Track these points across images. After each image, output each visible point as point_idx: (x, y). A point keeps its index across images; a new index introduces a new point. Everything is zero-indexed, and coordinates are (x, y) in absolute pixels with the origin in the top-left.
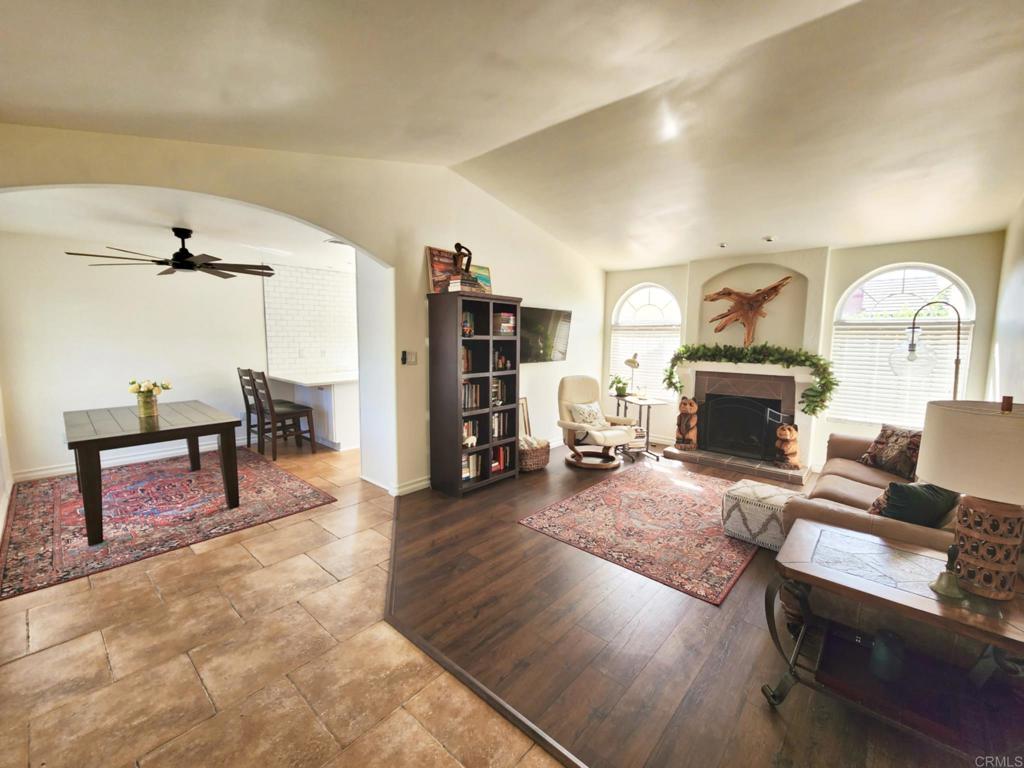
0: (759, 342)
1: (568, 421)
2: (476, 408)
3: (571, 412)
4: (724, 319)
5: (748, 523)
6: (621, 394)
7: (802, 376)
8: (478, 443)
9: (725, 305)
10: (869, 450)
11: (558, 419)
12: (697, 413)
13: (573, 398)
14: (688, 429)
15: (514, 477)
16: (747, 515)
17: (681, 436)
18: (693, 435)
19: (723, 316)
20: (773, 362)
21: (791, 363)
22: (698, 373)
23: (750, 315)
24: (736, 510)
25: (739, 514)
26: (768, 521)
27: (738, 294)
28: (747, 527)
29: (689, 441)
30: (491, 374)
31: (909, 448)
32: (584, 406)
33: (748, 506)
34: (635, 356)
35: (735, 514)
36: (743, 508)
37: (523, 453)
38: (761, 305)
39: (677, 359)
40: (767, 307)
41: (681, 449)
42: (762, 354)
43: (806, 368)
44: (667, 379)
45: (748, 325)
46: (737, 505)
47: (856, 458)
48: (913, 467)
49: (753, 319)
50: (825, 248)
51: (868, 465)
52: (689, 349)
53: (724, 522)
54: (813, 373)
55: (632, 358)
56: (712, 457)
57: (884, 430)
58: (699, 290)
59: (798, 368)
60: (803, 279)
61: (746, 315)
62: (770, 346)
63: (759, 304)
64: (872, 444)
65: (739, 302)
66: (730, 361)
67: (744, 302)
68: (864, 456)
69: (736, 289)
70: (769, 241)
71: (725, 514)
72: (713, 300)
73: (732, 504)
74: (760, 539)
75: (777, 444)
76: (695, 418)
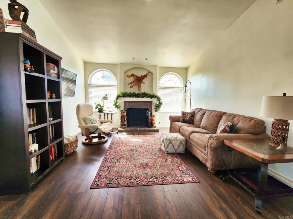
0: (143, 91)
1: (84, 124)
2: (34, 125)
3: (84, 120)
4: (133, 84)
5: (174, 147)
6: (101, 111)
7: (155, 101)
8: (40, 148)
9: (132, 79)
10: (181, 118)
11: (78, 124)
12: (126, 115)
13: (84, 114)
14: (125, 121)
15: (62, 160)
16: (174, 144)
17: (122, 124)
18: (126, 123)
19: (132, 83)
20: (147, 97)
21: (152, 98)
22: (124, 101)
23: (139, 83)
24: (170, 144)
25: (171, 145)
26: (180, 144)
27: (136, 76)
28: (174, 148)
29: (125, 125)
30: (47, 101)
31: (191, 116)
32: (90, 117)
33: (173, 141)
34: (106, 95)
35: (170, 145)
36: (172, 143)
37: (66, 145)
38: (142, 80)
39: (118, 97)
40: (144, 81)
41: (123, 128)
42: (144, 95)
43: (156, 99)
44: (115, 104)
45: (139, 86)
46: (170, 142)
47: (179, 121)
48: (193, 121)
49: (140, 84)
50: (157, 66)
51: (182, 122)
52: (122, 93)
53: (166, 149)
54: (157, 100)
55: (105, 96)
56: (134, 129)
57: (183, 113)
58: (123, 74)
59: (154, 99)
60: (152, 74)
61: (138, 83)
62: (146, 92)
63: (141, 80)
64: (181, 117)
65: (136, 79)
66: (136, 97)
67: (137, 79)
68: (181, 120)
69: (136, 74)
70: (147, 60)
71: (166, 146)
72: (129, 77)
73: (168, 142)
74: (178, 151)
75: (150, 121)
76: (126, 117)
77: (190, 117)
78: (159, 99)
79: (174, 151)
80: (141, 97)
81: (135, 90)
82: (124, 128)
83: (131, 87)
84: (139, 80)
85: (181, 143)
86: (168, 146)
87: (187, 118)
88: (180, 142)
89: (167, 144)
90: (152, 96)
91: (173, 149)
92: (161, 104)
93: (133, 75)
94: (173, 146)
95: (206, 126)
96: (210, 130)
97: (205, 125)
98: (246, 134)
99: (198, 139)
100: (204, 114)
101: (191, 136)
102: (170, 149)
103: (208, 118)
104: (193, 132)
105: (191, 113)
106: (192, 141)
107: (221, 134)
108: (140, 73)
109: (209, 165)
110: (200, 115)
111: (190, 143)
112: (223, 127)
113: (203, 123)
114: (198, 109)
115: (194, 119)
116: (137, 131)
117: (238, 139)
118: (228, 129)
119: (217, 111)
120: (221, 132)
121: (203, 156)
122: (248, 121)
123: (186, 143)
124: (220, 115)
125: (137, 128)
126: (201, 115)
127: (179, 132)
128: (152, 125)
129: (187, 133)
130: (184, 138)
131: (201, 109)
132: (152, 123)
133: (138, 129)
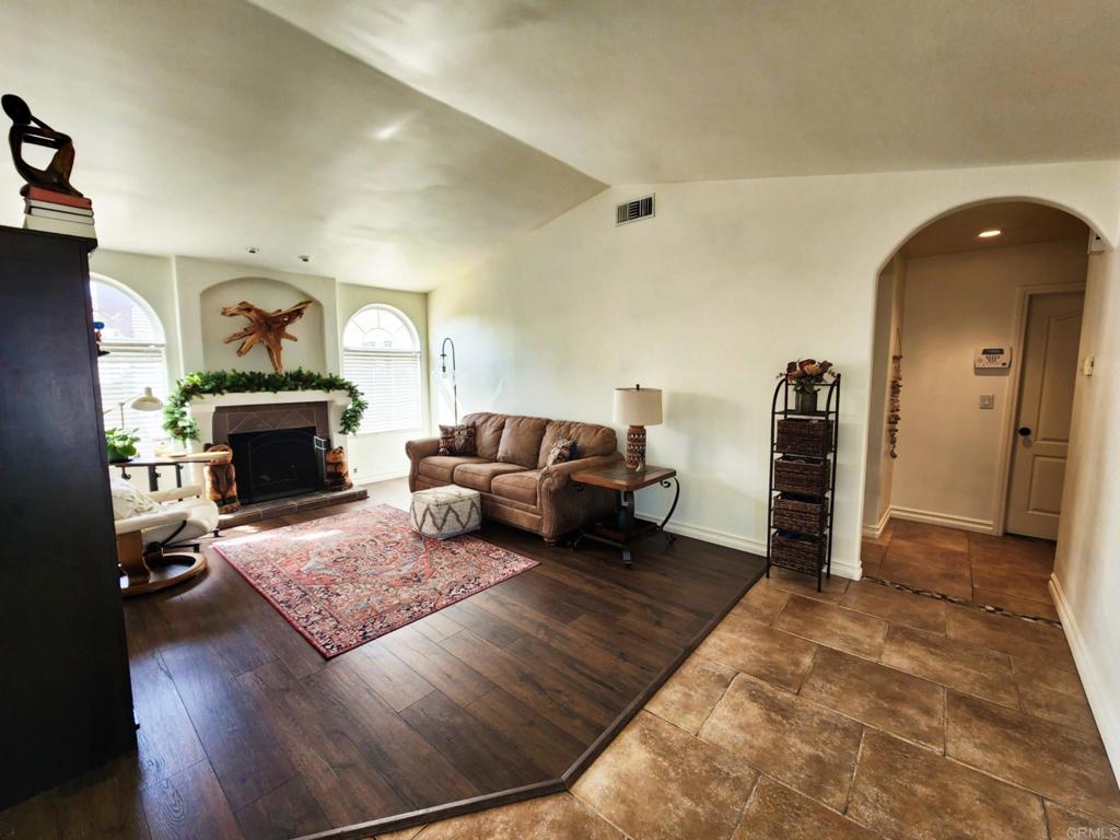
0: (290, 367)
4: (248, 339)
5: (460, 518)
10: (442, 445)
12: (232, 461)
14: (229, 484)
16: (459, 512)
17: (219, 496)
18: (234, 490)
19: (242, 336)
22: (217, 409)
24: (450, 513)
25: (453, 515)
26: (471, 509)
27: (258, 312)
28: (460, 522)
29: (232, 499)
31: (470, 436)
36: (455, 508)
38: (283, 327)
39: (188, 392)
40: (290, 329)
42: (301, 381)
43: (343, 391)
44: (173, 424)
45: (274, 351)
46: (450, 509)
47: (436, 453)
48: (475, 447)
49: (279, 342)
50: (334, 279)
51: (445, 455)
52: (206, 379)
53: (440, 529)
54: (350, 396)
55: (144, 395)
56: (272, 507)
57: (443, 429)
58: (196, 299)
59: (337, 391)
60: (319, 305)
61: (265, 336)
62: (305, 371)
63: (278, 325)
64: (441, 441)
65: (257, 321)
66: (267, 390)
67: (262, 321)
68: (441, 450)
69: (258, 305)
70: (306, 260)
71: (439, 522)
72: (232, 315)
73: (444, 510)
74: (468, 526)
75: (330, 469)
76: (233, 468)
77: (466, 440)
78: (352, 392)
79: (459, 529)
80: (290, 389)
81: (258, 363)
82: (232, 512)
83: (240, 353)
84: (270, 328)
85: (473, 504)
86: (445, 521)
87: (460, 441)
88: (470, 502)
89: (442, 516)
90: (332, 384)
91: (457, 524)
92: (361, 406)
93: (246, 308)
94: (457, 516)
95: (513, 456)
96: (525, 463)
97: (510, 452)
98: (594, 458)
99: (514, 484)
100: (502, 427)
101: (493, 484)
102: (452, 527)
103: (516, 435)
104: (496, 473)
105: (468, 427)
106: (499, 494)
107: (557, 465)
108: (274, 303)
109: (545, 531)
110: (492, 430)
111: (494, 500)
112: (557, 452)
113: (504, 448)
114: (481, 415)
115: (478, 442)
116: (290, 511)
117: (586, 468)
118: (566, 453)
119: (531, 418)
120: (555, 462)
121: (531, 518)
122: (593, 433)
123: (482, 503)
124: (541, 427)
125: (285, 501)
126: (495, 431)
127: (452, 482)
128: (338, 479)
129: (481, 480)
130: (476, 492)
131: (489, 416)
132: (341, 473)
133: (294, 503)
